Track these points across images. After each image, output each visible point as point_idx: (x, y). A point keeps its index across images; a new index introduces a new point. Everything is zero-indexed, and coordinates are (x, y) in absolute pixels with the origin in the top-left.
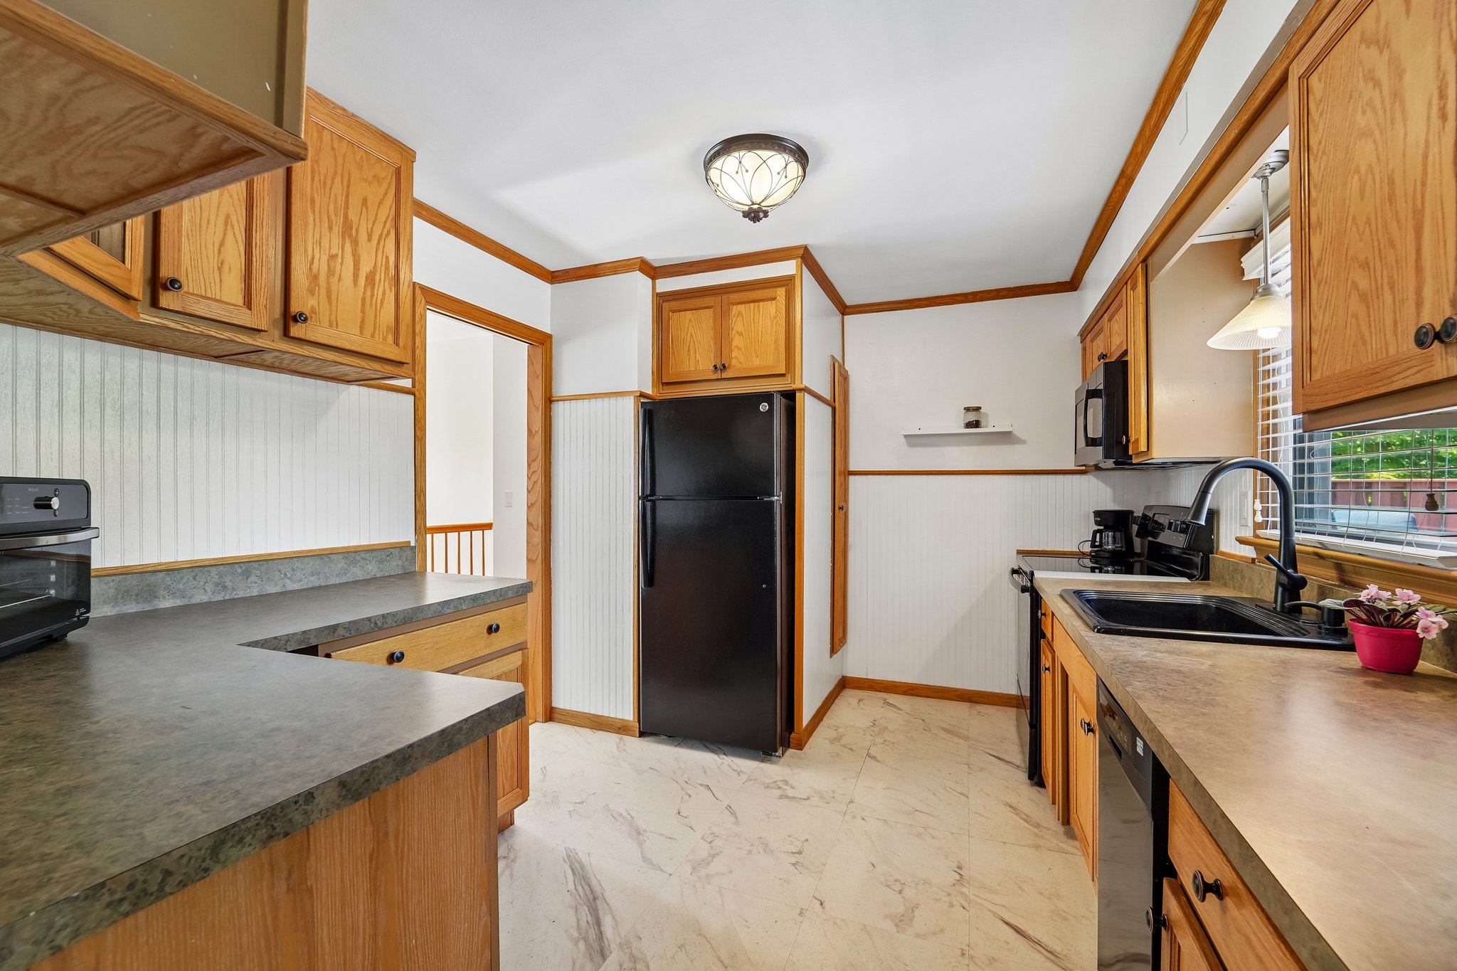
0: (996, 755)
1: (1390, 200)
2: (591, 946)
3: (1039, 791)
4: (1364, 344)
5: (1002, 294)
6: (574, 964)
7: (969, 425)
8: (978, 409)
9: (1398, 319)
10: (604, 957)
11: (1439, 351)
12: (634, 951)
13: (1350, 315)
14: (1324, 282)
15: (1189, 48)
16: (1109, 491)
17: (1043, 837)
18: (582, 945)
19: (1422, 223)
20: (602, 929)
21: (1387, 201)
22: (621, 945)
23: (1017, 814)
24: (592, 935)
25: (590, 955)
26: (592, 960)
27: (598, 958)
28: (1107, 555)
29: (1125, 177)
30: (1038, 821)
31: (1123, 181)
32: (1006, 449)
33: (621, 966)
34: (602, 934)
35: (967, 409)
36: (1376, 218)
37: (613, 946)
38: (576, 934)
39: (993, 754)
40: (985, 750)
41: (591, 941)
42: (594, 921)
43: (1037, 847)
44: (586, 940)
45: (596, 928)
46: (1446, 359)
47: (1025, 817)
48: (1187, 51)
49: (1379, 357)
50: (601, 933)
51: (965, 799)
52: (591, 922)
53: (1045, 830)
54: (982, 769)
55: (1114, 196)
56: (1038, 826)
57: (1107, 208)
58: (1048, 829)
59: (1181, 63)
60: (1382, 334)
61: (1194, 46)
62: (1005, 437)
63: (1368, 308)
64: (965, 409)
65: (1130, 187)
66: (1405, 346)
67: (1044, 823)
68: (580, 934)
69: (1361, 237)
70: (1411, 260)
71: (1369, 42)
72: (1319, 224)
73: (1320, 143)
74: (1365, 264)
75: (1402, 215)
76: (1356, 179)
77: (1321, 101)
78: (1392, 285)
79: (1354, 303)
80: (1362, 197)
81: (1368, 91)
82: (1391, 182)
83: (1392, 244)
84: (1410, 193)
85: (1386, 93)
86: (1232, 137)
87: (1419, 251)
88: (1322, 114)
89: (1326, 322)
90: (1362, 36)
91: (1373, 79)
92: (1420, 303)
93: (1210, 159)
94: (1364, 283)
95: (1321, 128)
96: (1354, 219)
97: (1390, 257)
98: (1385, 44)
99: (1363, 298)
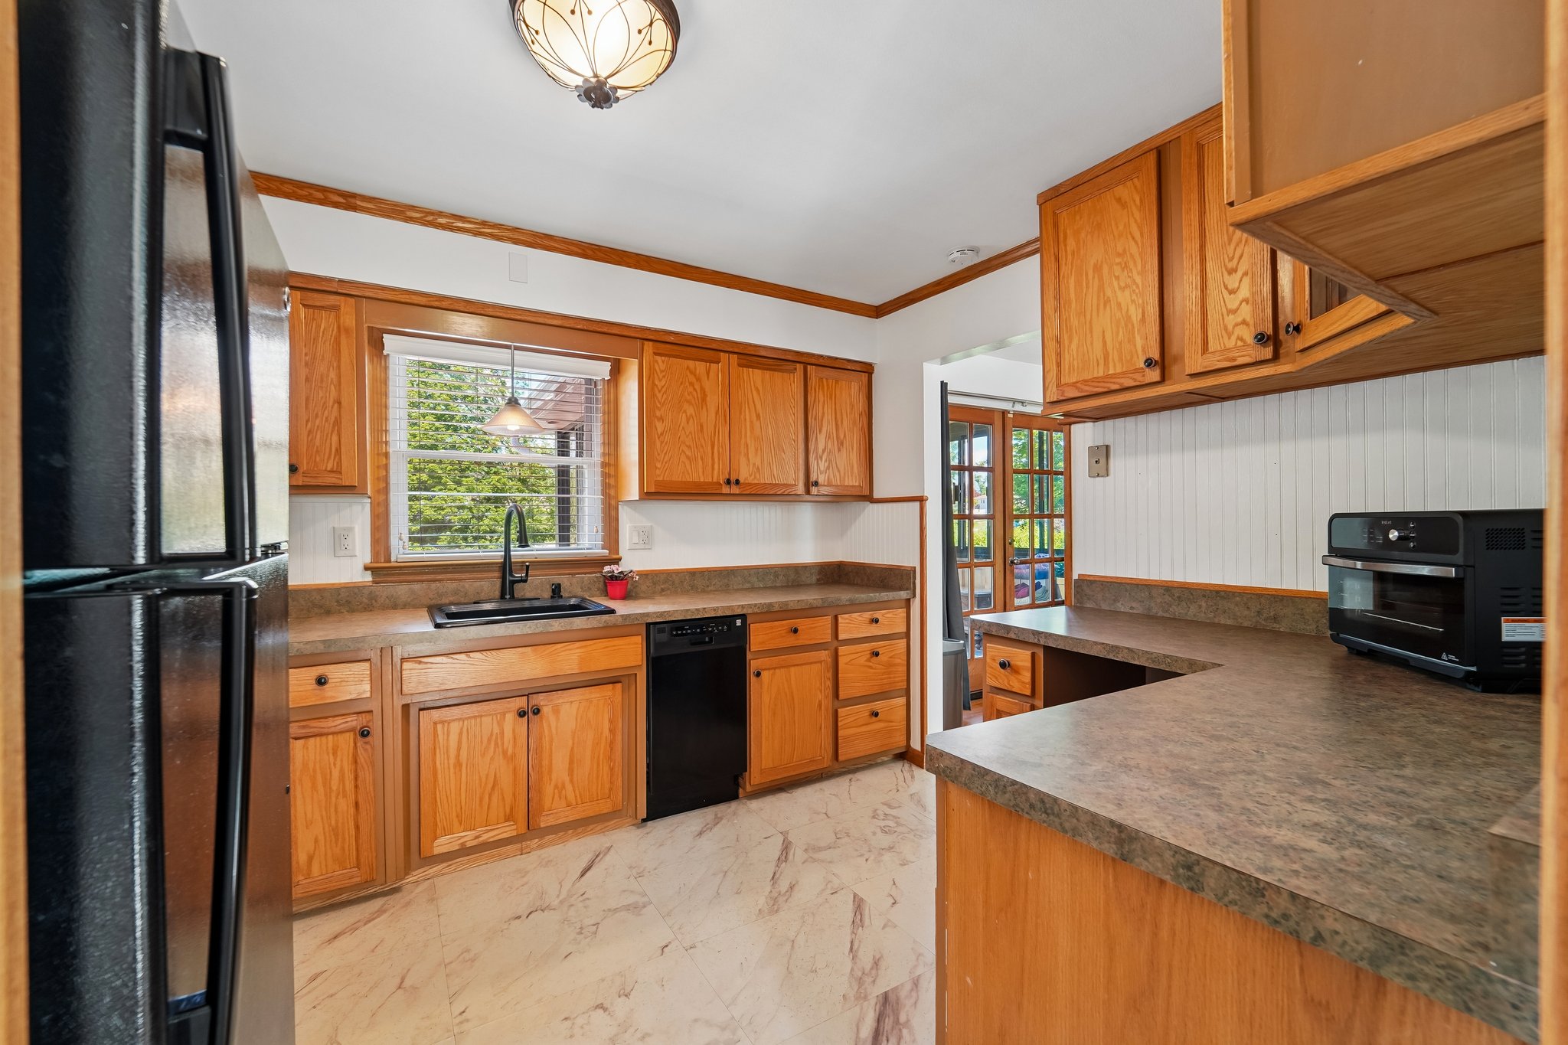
1: (701, 431)
2: (893, 1011)
6: (916, 1003)
9: (704, 470)
10: (885, 998)
11: (725, 485)
12: (856, 988)
13: (681, 461)
17: (408, 902)
18: (903, 1018)
19: (714, 446)
20: (876, 1024)
21: (699, 431)
22: (865, 998)
24: (888, 1022)
25: (898, 1003)
26: (898, 999)
27: (892, 998)
33: (874, 981)
34: (878, 1019)
37: (873, 1002)
38: (905, 1032)
41: (892, 1018)
42: (880, 1037)
44: (897, 1022)
45: (881, 1030)
46: (727, 488)
47: (360, 924)
49: (696, 480)
50: (878, 1021)
52: (885, 1038)
53: (387, 906)
56: (381, 911)
59: (538, 241)
60: (697, 472)
63: (690, 462)
66: (708, 481)
68: (900, 1030)
69: (687, 436)
70: (710, 455)
71: (691, 372)
72: (662, 419)
73: (663, 387)
74: (689, 447)
75: (706, 438)
76: (684, 415)
77: (663, 371)
78: (702, 459)
79: (683, 458)
80: (688, 423)
81: (691, 389)
82: (702, 426)
83: (702, 446)
84: (710, 434)
85: (699, 395)
86: (579, 327)
87: (713, 453)
88: (664, 377)
89: (665, 460)
90: (688, 367)
91: (693, 386)
92: (713, 469)
93: (545, 317)
94: (688, 453)
95: (663, 382)
96: (683, 428)
97: (701, 450)
98: (699, 380)
99: (688, 457)
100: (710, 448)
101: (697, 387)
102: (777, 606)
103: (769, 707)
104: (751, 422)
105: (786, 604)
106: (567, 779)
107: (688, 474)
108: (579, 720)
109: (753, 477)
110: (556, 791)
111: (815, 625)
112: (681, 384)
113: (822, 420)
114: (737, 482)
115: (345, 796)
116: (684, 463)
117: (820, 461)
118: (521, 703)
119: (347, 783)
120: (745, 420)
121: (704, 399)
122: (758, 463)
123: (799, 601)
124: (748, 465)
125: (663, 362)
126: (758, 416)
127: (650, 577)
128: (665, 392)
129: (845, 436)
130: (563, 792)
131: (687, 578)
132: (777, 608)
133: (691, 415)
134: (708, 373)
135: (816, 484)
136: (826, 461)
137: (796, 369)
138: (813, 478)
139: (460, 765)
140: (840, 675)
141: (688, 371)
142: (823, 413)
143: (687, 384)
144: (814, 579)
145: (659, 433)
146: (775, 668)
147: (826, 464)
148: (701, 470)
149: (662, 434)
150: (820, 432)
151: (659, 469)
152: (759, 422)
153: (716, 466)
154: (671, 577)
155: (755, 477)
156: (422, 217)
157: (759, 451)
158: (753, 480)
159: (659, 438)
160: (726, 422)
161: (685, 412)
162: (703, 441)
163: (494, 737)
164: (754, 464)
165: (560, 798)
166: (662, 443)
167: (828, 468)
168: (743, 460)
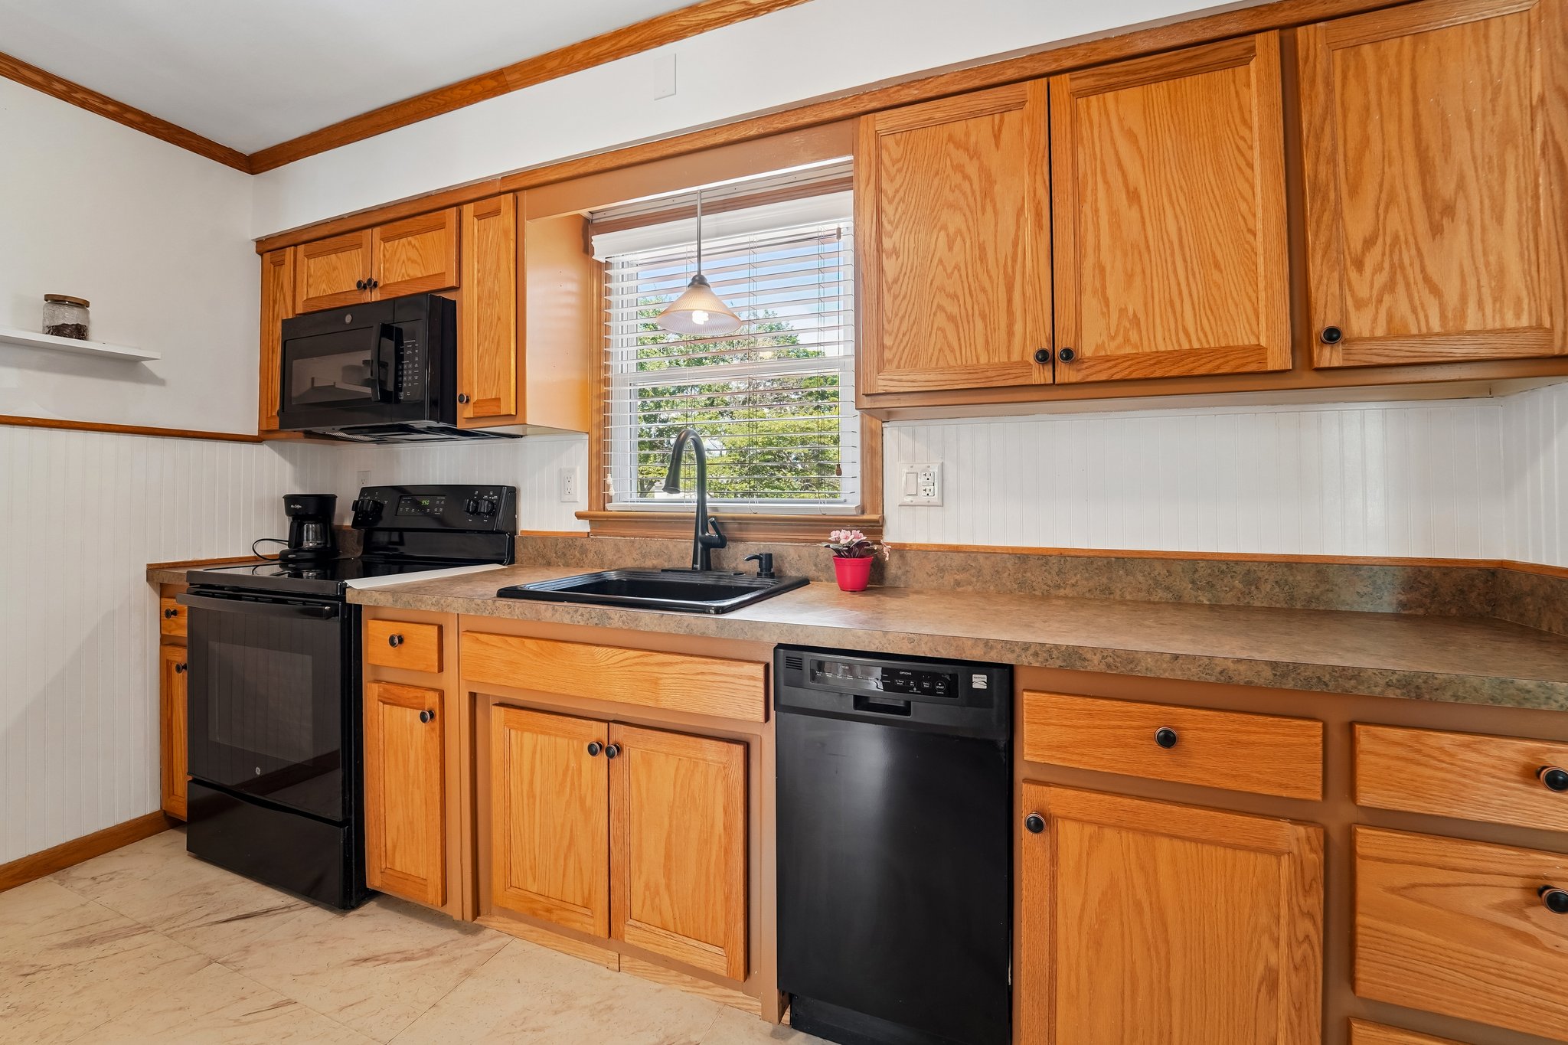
0: (234, 915)
1: (981, 260)
3: (360, 915)
4: (952, 351)
5: (129, 116)
7: (58, 330)
8: (83, 305)
9: (990, 340)
11: (1037, 366)
13: (935, 327)
14: (901, 297)
15: (704, 17)
16: (288, 468)
17: (455, 959)
19: (1013, 285)
21: (978, 261)
23: (387, 962)
28: (308, 556)
29: (497, 81)
30: (421, 947)
31: (492, 84)
32: (127, 389)
35: (55, 300)
36: (967, 268)
39: (225, 918)
40: (203, 922)
43: (468, 973)
46: (1044, 373)
47: (399, 956)
48: (701, 18)
49: (969, 362)
51: (290, 1008)
53: (441, 949)
54: (247, 950)
55: (457, 91)
56: (429, 952)
57: (431, 99)
58: (445, 944)
59: (684, 23)
60: (973, 347)
61: (711, 20)
62: (126, 367)
63: (957, 327)
64: (47, 297)
65: (495, 95)
66: (997, 359)
67: (429, 944)
69: (949, 276)
70: (1003, 305)
71: (958, 146)
72: (895, 252)
73: (897, 191)
74: (954, 297)
75: (994, 273)
76: (942, 234)
77: (899, 161)
78: (983, 317)
79: (941, 320)
80: (950, 249)
81: (957, 178)
82: (982, 248)
83: (984, 290)
84: (1002, 262)
85: (976, 186)
86: (752, 133)
87: (1010, 301)
88: (899, 171)
89: (904, 328)
90: (950, 138)
91: (962, 172)
92: (1010, 334)
93: (705, 136)
94: (952, 308)
95: (898, 181)
96: (941, 261)
97: (982, 298)
98: (974, 154)
99: (951, 318)
100: (1002, 289)
101: (972, 170)
102: (1096, 659)
103: (1081, 918)
104: (1114, 214)
105: (1131, 657)
106: (663, 881)
107: (953, 351)
108: (678, 789)
109: (1120, 339)
110: (647, 893)
111: (1253, 738)
112: (937, 174)
113: (1360, 158)
114: (1068, 355)
115: (419, 788)
116: (943, 331)
117: (1353, 274)
118: (597, 732)
119: (420, 770)
120: (1096, 211)
121: (987, 193)
122: (1134, 305)
123: (1176, 657)
124: (1106, 314)
125: (898, 143)
126: (1133, 196)
127: (931, 556)
128: (902, 200)
129: (1461, 185)
130: (657, 900)
131: (1009, 565)
132: (1095, 664)
133: (959, 231)
134: (997, 137)
135: (1333, 335)
136: (1379, 269)
137: (1252, 49)
138: (1324, 318)
139: (534, 797)
140: (1360, 919)
141: (951, 146)
142: (1365, 141)
143: (949, 170)
144: (1387, 602)
145: (890, 280)
146: (1101, 825)
147: (1381, 279)
148: (980, 341)
149: (895, 281)
150: (1354, 191)
151: (890, 349)
152: (1135, 208)
153: (1018, 328)
154: (975, 560)
155: (1127, 340)
156: (560, 64)
157: (1138, 280)
158: (1119, 347)
159: (889, 290)
160: (1040, 227)
161: (944, 227)
162: (984, 278)
163: (570, 772)
164: (1123, 311)
165: (653, 909)
166: (895, 297)
167: (1390, 287)
168: (1091, 305)
